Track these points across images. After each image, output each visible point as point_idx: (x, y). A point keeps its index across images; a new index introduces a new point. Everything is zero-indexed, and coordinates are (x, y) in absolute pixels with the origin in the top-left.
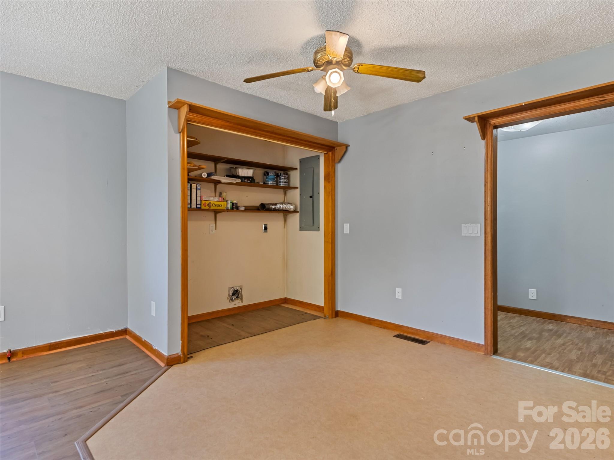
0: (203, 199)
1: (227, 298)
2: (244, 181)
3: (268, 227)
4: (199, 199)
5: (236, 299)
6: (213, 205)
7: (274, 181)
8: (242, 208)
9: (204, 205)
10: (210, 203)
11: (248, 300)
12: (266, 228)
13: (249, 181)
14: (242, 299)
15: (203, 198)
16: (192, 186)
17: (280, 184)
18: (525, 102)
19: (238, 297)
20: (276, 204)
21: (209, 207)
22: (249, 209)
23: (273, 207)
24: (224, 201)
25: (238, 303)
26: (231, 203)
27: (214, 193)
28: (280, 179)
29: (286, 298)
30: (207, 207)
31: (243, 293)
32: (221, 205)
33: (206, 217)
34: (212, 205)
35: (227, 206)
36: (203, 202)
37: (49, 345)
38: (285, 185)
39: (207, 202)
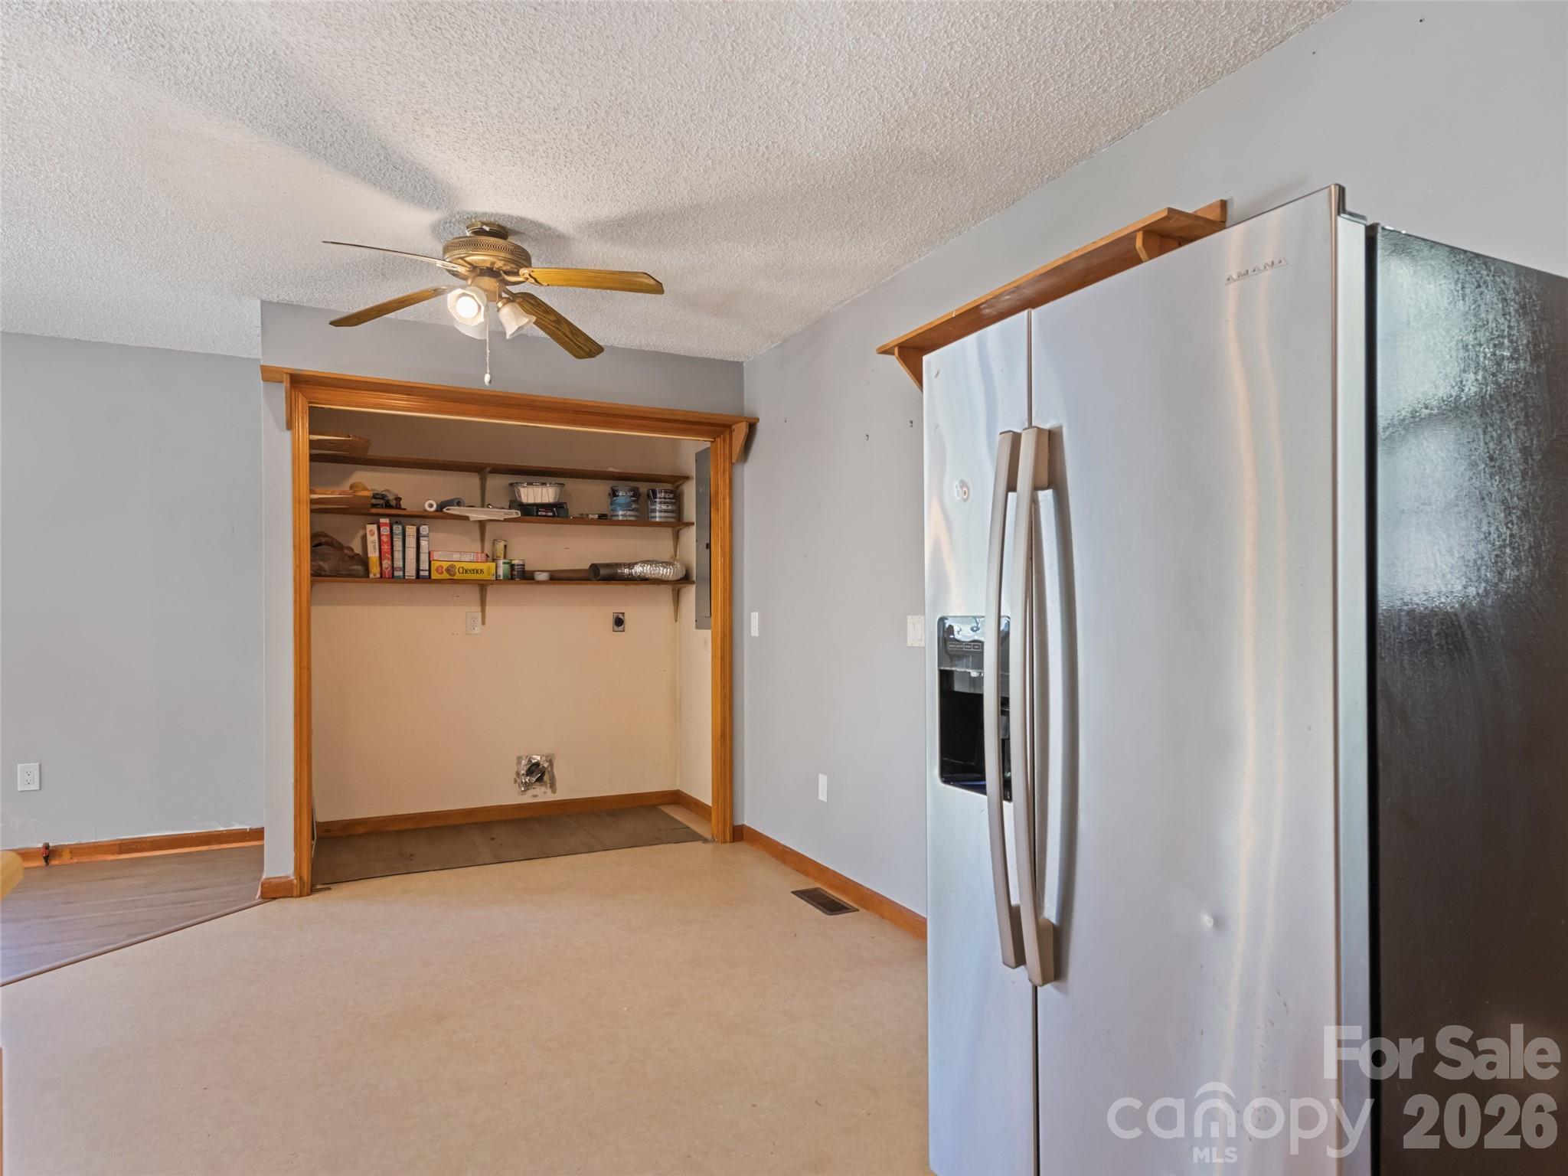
0: (435, 559)
1: (513, 781)
2: (537, 513)
3: (627, 619)
4: (424, 557)
5: (538, 783)
6: (461, 570)
7: (630, 510)
8: (542, 577)
9: (437, 570)
10: (453, 567)
11: (568, 786)
12: (619, 622)
13: (550, 514)
14: (553, 786)
15: (436, 555)
16: (407, 529)
17: (653, 515)
18: (956, 308)
19: (540, 780)
20: (631, 565)
21: (450, 575)
22: (557, 578)
23: (626, 571)
24: (487, 561)
25: (541, 794)
26: (507, 565)
27: (479, 544)
28: (651, 505)
29: (678, 790)
30: (446, 576)
31: (555, 771)
32: (481, 570)
33: (457, 596)
34: (457, 570)
35: (496, 573)
36: (435, 565)
37: (119, 842)
38: (665, 517)
39: (445, 565)
